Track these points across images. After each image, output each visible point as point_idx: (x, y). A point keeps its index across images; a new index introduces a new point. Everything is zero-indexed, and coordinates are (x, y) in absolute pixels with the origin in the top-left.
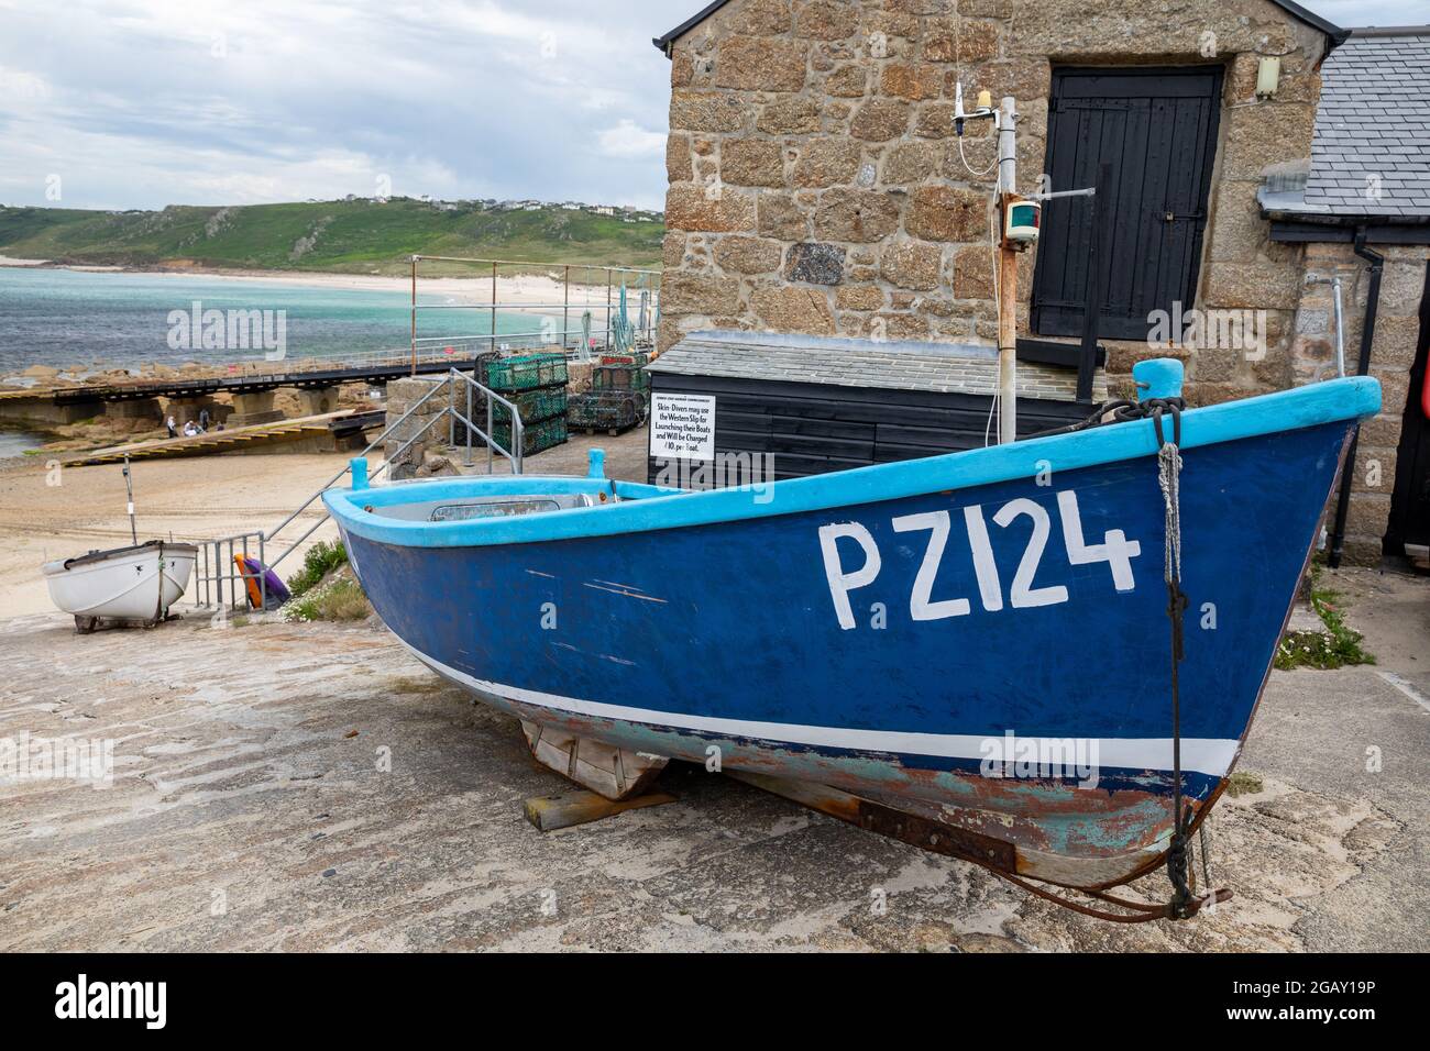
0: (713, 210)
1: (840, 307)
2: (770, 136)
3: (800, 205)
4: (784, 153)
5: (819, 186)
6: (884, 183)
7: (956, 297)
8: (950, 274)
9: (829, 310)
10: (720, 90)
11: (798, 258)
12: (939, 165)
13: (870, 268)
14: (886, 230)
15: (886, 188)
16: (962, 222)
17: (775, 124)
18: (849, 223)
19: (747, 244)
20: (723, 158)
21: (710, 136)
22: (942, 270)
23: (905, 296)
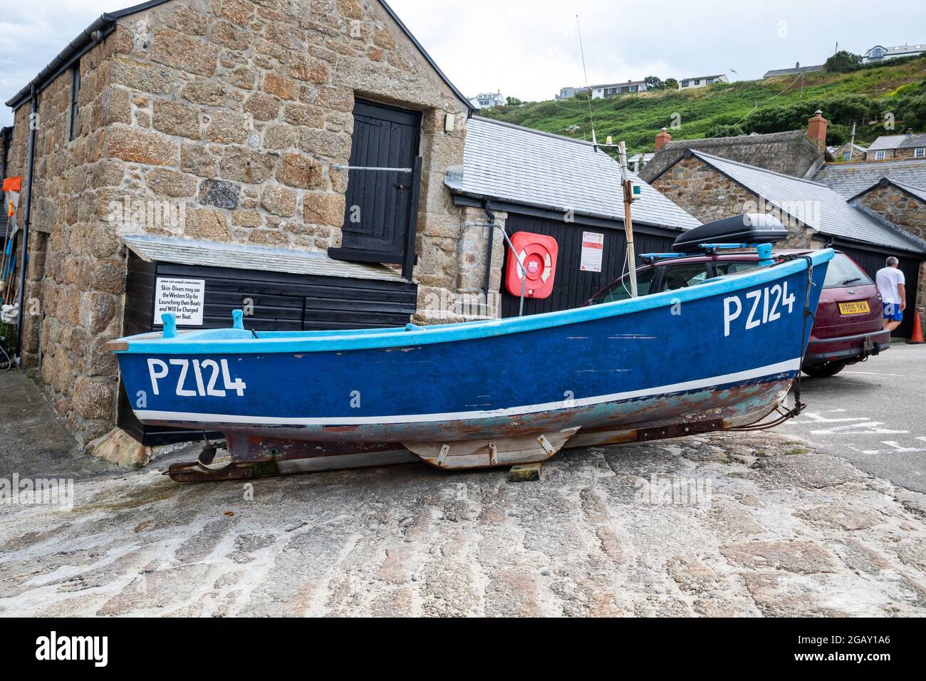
0: (147, 148)
1: (235, 224)
2: (190, 103)
3: (211, 153)
4: (200, 117)
5: (223, 142)
6: (265, 147)
7: (305, 222)
8: (301, 208)
9: (228, 225)
10: (153, 63)
11: (208, 190)
12: (297, 141)
13: (255, 200)
14: (265, 177)
15: (267, 150)
16: (309, 177)
17: (194, 96)
18: (243, 170)
19: (173, 176)
20: (155, 112)
21: (145, 95)
22: (297, 205)
23: (275, 219)
